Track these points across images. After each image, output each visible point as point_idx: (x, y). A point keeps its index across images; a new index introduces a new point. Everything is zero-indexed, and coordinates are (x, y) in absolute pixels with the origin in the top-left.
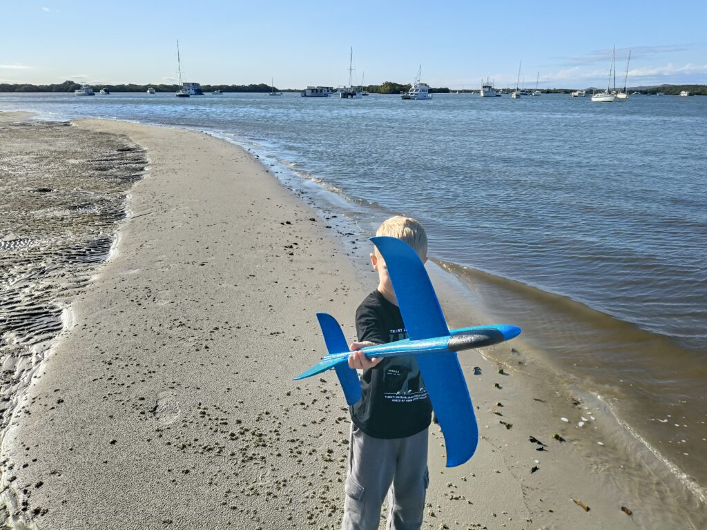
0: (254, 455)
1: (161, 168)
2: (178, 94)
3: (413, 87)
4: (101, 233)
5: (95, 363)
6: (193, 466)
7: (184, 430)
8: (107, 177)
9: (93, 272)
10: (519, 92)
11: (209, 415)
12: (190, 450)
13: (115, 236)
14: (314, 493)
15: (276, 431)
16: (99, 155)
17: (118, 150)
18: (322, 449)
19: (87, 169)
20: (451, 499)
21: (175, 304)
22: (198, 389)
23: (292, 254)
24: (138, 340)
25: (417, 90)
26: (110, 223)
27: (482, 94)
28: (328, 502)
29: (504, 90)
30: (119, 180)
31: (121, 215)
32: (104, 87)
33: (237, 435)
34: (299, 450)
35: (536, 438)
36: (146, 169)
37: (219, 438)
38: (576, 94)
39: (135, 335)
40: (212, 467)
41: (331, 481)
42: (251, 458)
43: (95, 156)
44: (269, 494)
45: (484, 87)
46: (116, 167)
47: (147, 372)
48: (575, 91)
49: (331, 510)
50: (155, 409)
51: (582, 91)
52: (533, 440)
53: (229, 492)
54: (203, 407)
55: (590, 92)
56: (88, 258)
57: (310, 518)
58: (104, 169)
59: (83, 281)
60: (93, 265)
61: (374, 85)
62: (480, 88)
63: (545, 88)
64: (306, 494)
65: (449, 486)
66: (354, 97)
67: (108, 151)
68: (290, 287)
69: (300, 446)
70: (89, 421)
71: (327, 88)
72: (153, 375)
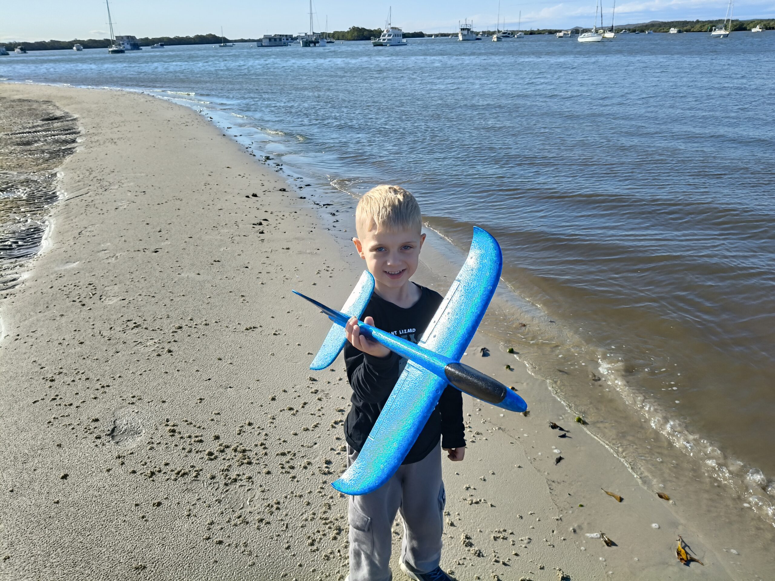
0: (239, 475)
1: (96, 138)
2: (110, 50)
3: (385, 32)
4: (29, 220)
5: (34, 381)
6: (165, 497)
7: (152, 453)
8: (31, 152)
9: (23, 269)
10: (501, 34)
11: (180, 433)
12: (160, 477)
13: (47, 223)
14: (314, 514)
15: (262, 444)
16: (20, 127)
17: (43, 120)
18: (318, 462)
19: (6, 145)
20: (471, 504)
21: (126, 302)
22: (164, 402)
23: (262, 233)
24: (85, 349)
25: (389, 35)
26: (40, 208)
27: (460, 38)
28: (331, 522)
29: (484, 33)
30: (47, 155)
31: (53, 198)
32: (19, 44)
33: (216, 454)
34: (291, 464)
35: (558, 424)
36: (79, 140)
37: (195, 459)
38: (561, 34)
39: (81, 343)
40: (188, 496)
41: (332, 498)
42: (235, 480)
43: (15, 128)
44: (261, 520)
45: (462, 29)
46: (42, 139)
47: (99, 387)
48: (560, 31)
49: (335, 532)
50: (113, 430)
51: (567, 31)
52: (554, 427)
53: (212, 523)
54: (172, 424)
55: (576, 32)
56: (16, 253)
57: (312, 544)
58: (28, 143)
59: (11, 281)
60: (22, 261)
61: (339, 30)
62: (458, 31)
63: (528, 29)
64: (305, 516)
65: (467, 489)
66: (317, 45)
67: (31, 121)
68: (264, 273)
69: (291, 459)
70: (32, 453)
71: (286, 36)
72: (106, 389)
